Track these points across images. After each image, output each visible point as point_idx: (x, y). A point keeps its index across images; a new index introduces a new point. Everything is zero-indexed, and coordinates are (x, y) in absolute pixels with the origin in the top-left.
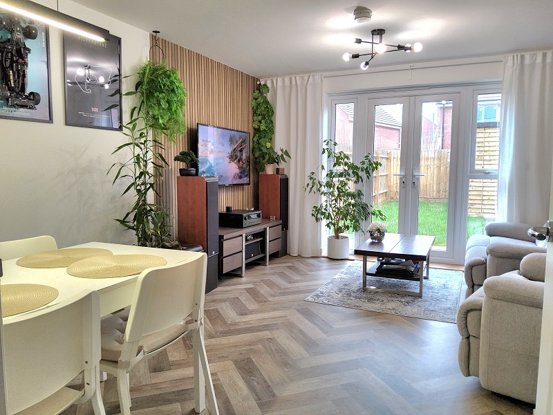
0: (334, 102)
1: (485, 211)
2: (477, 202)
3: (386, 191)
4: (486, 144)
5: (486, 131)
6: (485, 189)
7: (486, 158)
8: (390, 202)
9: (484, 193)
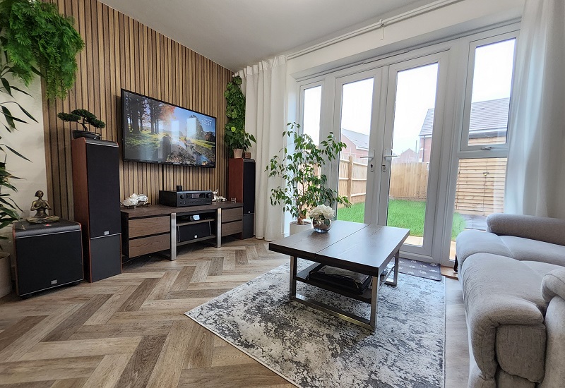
0: (303, 88)
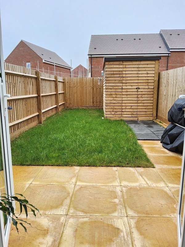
1: (124, 116)
2: (119, 110)
3: (64, 103)
4: (124, 72)
5: (124, 64)
6: (123, 102)
7: (124, 82)
8: (66, 109)
9: (123, 105)
